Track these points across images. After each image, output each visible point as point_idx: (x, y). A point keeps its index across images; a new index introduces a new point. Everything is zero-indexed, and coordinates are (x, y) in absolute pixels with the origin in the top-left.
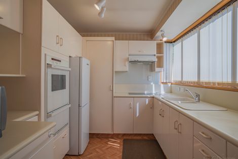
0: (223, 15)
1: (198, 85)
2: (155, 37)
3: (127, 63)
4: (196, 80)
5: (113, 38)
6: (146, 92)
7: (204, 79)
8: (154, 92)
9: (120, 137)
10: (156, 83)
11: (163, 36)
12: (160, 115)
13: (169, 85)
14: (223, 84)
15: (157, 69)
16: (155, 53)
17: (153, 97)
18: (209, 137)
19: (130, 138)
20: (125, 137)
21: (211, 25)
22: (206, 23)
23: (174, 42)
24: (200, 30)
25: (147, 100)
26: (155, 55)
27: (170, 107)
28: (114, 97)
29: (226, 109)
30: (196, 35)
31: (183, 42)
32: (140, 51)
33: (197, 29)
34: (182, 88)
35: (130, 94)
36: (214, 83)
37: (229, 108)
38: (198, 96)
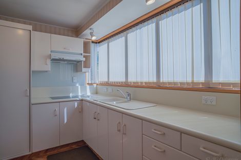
0: (148, 24)
1: (126, 85)
2: (82, 34)
3: (49, 62)
4: (124, 80)
5: (30, 27)
6: (71, 95)
7: (132, 79)
8: (80, 94)
9: (41, 154)
10: (82, 85)
11: (92, 34)
12: (95, 118)
13: (95, 85)
14: (150, 83)
15: (84, 70)
16: (82, 52)
17: (82, 100)
18: (162, 133)
19: (56, 152)
20: (48, 154)
21: (138, 31)
22: (134, 29)
23: (99, 43)
24: (127, 34)
25: (76, 104)
26: (82, 54)
27: (109, 108)
28: (32, 104)
29: (155, 105)
30: (124, 38)
31: (110, 44)
32: (65, 49)
33: (125, 33)
34: (110, 88)
35: (53, 98)
36: (142, 83)
37: (157, 104)
38: (129, 95)
